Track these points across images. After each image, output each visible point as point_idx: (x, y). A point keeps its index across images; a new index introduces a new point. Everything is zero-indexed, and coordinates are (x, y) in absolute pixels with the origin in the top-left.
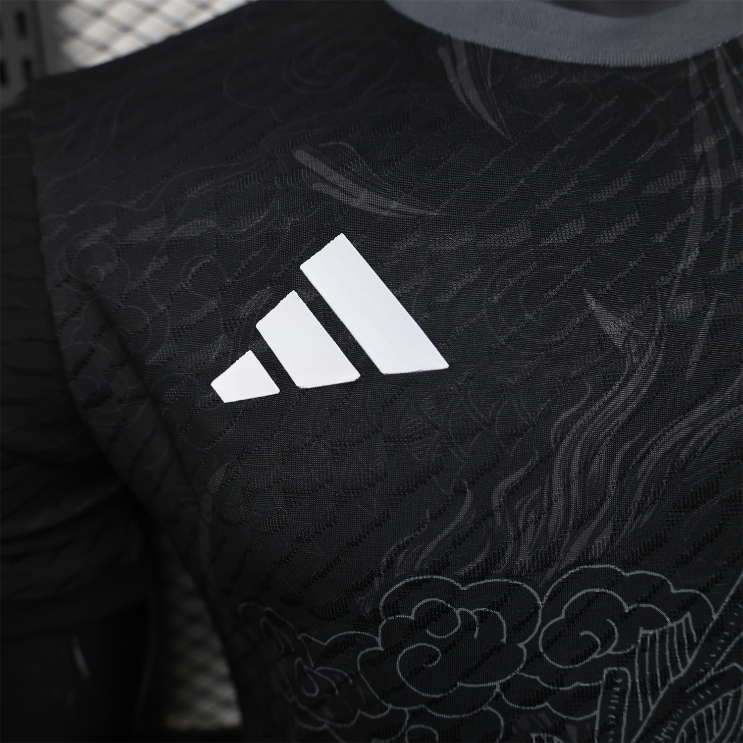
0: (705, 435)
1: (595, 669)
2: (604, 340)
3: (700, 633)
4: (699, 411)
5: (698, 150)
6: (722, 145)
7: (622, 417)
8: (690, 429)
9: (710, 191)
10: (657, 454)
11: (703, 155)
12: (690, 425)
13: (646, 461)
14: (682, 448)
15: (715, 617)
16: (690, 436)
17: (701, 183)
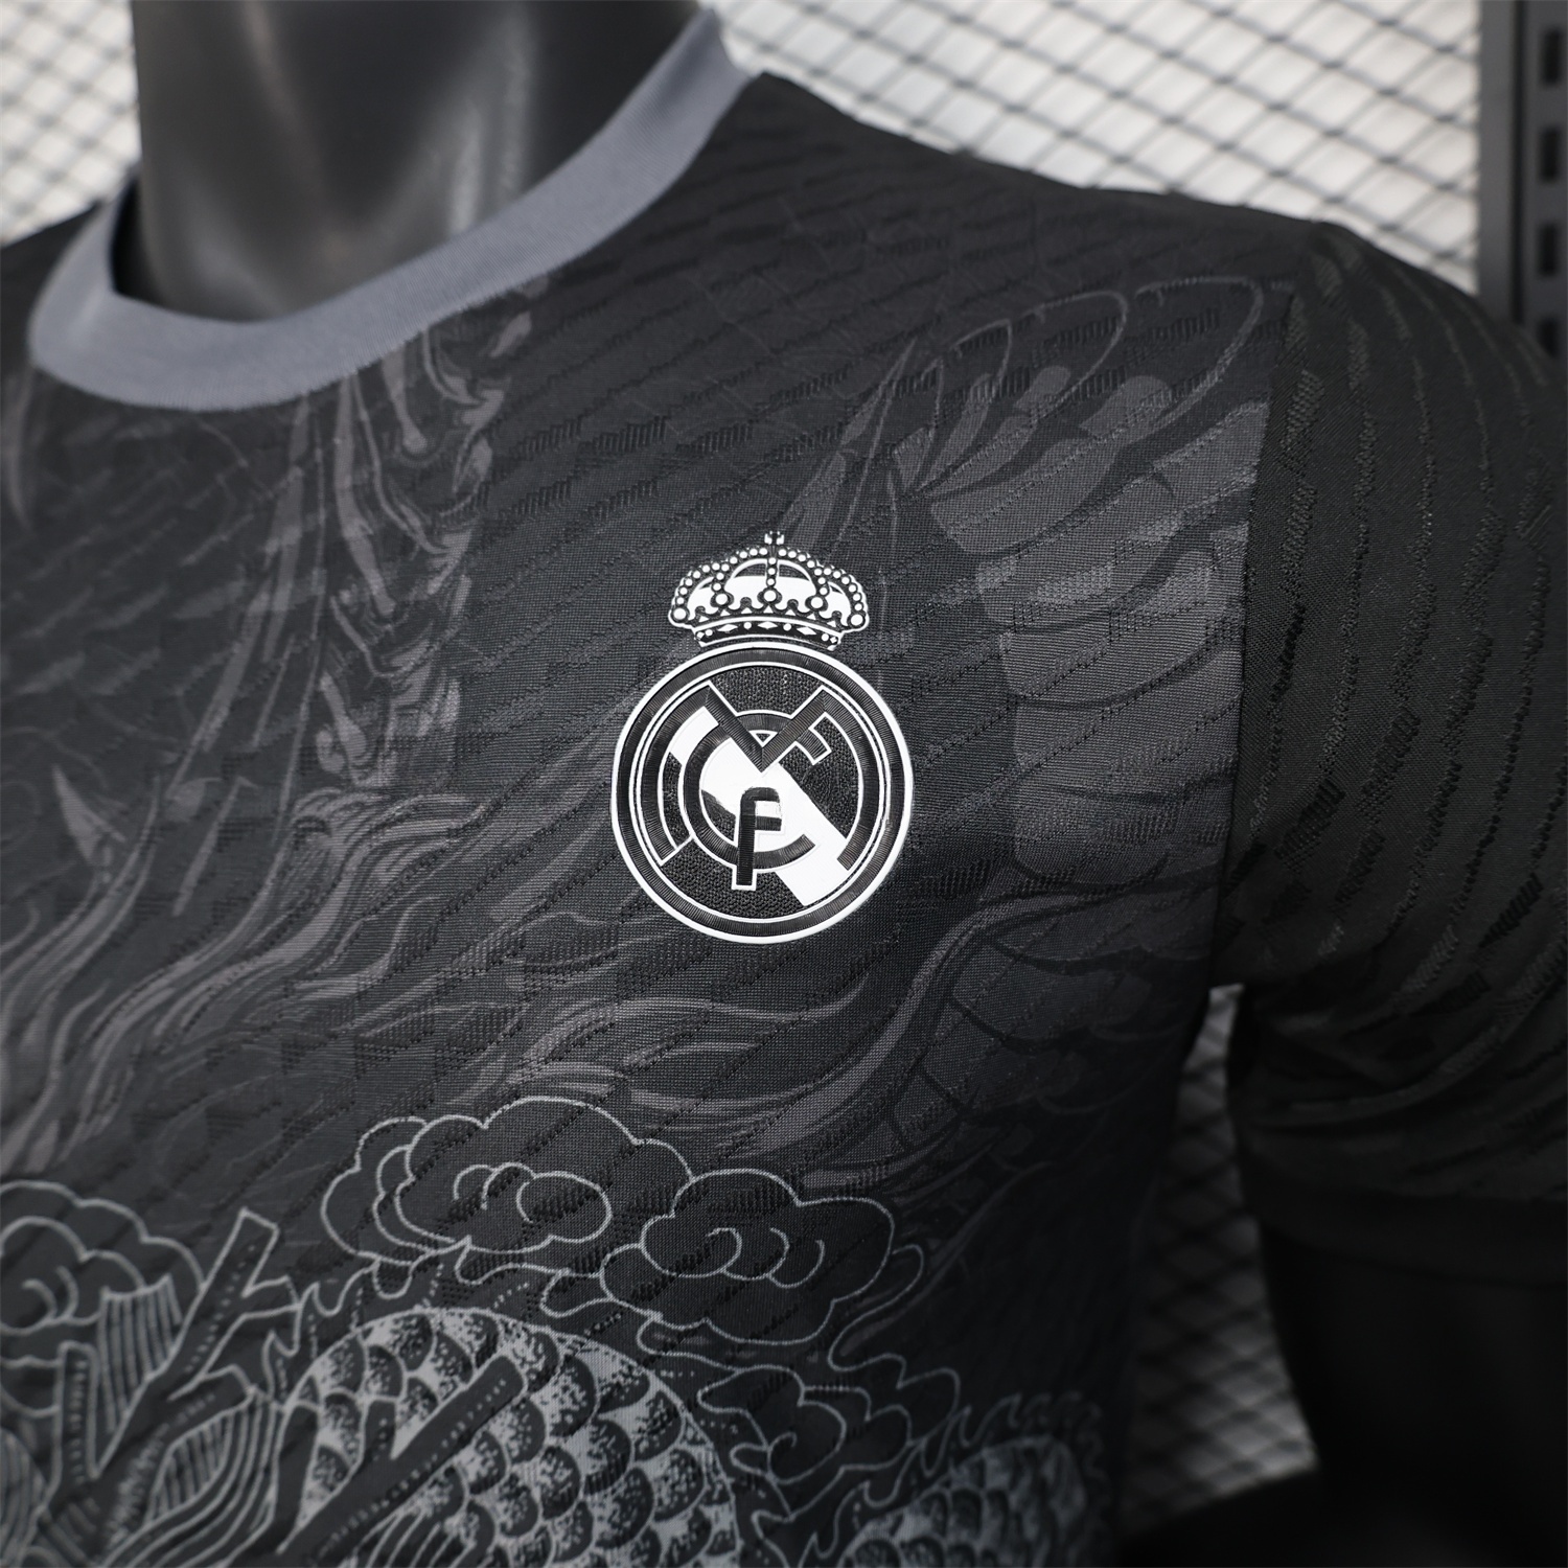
0: (191, 1003)
1: (45, 1344)
2: (67, 844)
3: (184, 1309)
4: (186, 965)
5: (271, 547)
6: (308, 540)
7: (78, 963)
8: (169, 993)
9: (268, 616)
10: (121, 1024)
11: (277, 558)
12: (171, 985)
13: (105, 1035)
14: (158, 1020)
15: (204, 1287)
16: (170, 1002)
17: (258, 606)
